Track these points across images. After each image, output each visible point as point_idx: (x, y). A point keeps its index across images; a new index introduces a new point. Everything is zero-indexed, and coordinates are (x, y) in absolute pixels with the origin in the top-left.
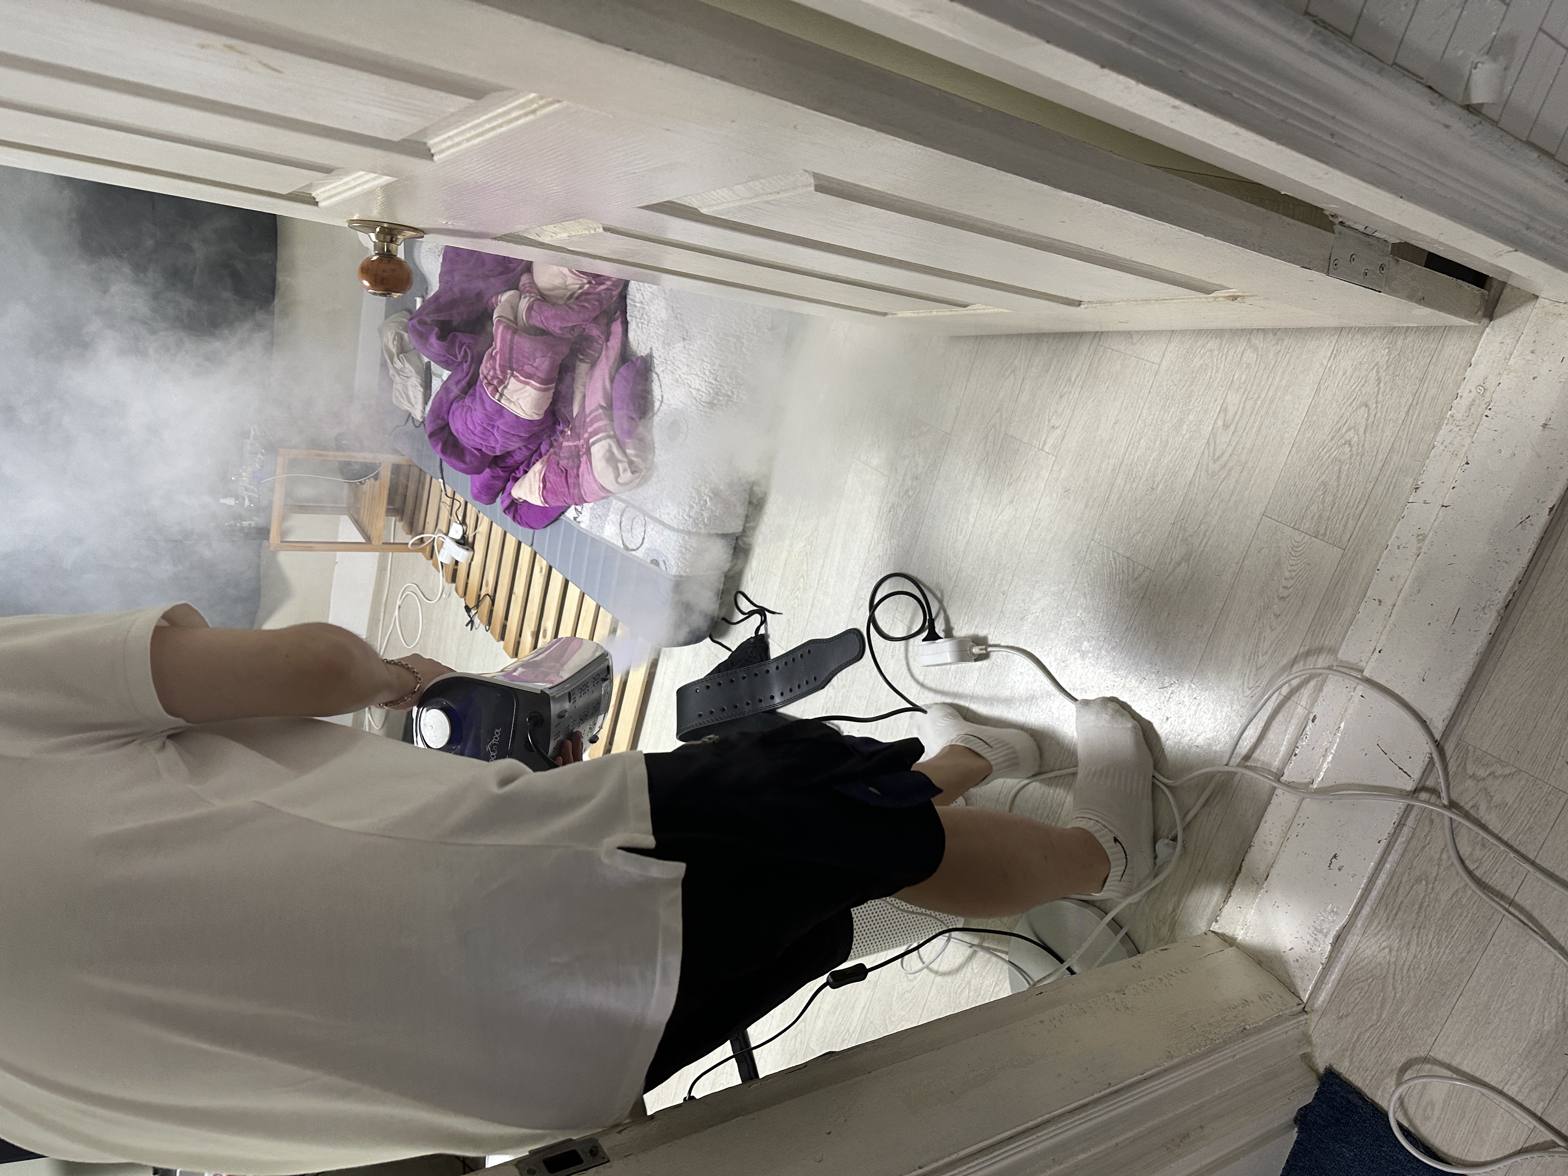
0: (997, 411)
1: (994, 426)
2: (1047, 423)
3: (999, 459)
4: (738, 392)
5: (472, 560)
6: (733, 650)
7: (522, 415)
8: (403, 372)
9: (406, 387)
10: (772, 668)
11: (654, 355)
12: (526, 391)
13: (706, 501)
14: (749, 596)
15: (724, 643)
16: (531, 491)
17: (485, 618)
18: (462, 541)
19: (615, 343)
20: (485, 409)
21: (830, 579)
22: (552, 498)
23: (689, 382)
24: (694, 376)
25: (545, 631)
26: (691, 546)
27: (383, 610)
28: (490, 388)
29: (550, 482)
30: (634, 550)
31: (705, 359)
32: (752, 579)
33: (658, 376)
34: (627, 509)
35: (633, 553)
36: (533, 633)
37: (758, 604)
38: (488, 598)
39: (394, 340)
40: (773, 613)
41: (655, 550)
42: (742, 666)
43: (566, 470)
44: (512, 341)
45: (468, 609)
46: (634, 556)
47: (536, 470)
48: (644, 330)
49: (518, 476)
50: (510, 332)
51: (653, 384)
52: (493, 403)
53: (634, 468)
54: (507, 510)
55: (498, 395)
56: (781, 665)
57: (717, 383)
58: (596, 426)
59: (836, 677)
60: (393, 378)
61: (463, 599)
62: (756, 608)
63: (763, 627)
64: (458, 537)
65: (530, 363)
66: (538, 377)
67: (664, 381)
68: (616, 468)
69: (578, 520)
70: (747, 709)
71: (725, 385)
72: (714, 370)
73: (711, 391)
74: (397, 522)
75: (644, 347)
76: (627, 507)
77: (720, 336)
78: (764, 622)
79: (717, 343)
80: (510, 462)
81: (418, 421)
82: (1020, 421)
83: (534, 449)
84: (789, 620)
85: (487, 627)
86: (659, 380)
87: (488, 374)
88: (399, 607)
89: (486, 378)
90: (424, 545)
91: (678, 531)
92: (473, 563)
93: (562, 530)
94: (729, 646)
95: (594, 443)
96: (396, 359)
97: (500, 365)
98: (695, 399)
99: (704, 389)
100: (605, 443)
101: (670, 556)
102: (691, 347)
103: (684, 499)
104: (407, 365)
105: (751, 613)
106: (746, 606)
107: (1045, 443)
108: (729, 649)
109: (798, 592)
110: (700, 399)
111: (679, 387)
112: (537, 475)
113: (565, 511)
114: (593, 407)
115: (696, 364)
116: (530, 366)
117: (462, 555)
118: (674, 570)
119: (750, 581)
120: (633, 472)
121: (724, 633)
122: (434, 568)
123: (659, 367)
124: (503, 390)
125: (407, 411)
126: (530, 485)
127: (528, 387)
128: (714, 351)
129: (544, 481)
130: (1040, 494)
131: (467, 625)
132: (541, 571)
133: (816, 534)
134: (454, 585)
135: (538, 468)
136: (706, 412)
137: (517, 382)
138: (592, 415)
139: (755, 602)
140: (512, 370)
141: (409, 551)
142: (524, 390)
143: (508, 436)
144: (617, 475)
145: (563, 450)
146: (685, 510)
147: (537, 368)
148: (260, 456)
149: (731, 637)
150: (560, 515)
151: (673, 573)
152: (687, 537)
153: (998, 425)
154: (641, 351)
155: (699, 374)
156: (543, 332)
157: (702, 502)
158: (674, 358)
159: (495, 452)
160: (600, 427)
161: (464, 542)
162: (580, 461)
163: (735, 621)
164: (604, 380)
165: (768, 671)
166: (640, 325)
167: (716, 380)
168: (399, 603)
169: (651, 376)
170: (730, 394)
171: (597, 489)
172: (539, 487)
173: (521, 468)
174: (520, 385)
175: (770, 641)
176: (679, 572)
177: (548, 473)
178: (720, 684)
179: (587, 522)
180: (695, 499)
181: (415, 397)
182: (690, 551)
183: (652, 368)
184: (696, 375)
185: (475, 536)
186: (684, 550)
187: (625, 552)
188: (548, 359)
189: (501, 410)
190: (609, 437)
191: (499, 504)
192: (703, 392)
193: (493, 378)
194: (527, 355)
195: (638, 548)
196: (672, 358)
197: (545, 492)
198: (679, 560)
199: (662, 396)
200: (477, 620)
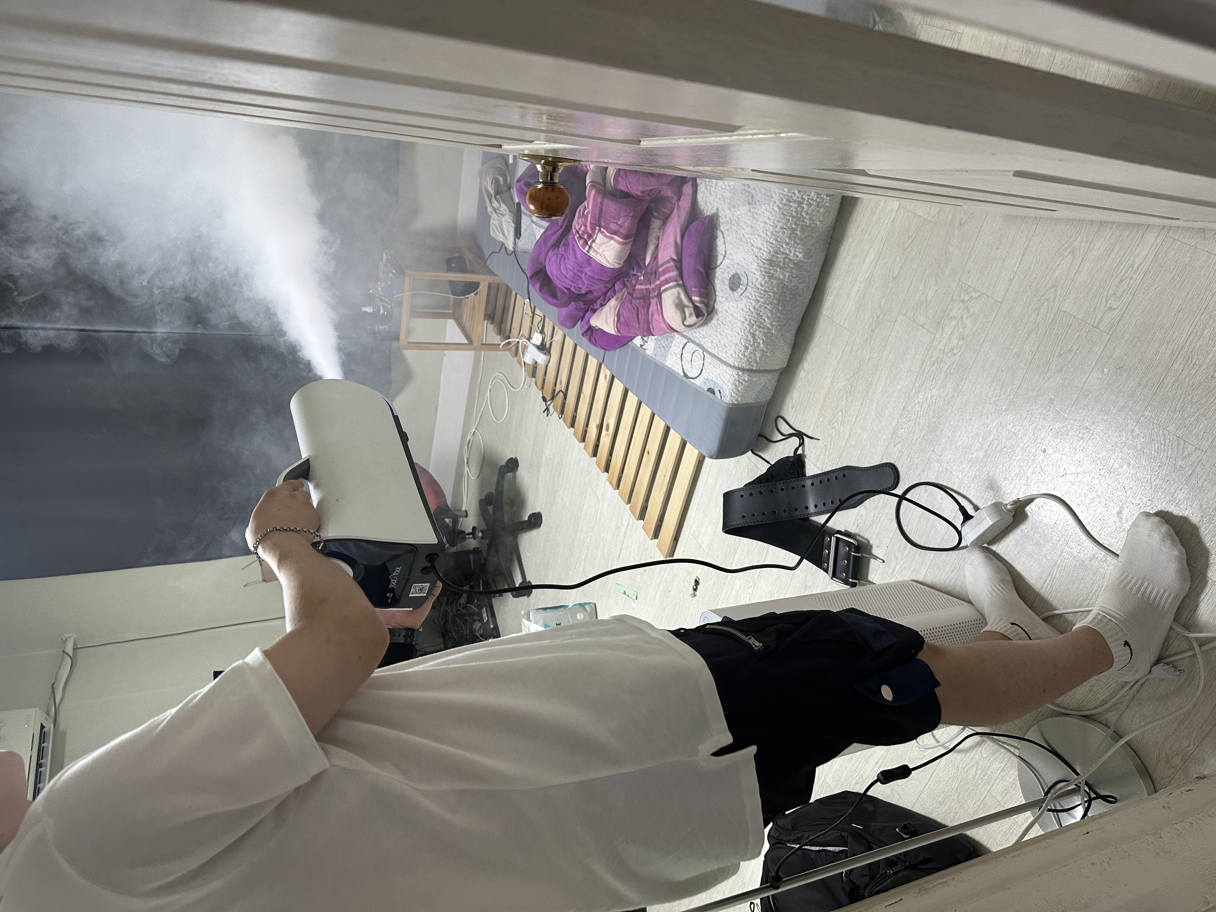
0: (1052, 287)
1: (1048, 300)
2: (1104, 302)
3: (1051, 330)
4: (795, 251)
5: (549, 362)
6: (772, 463)
7: (607, 265)
8: (499, 210)
9: (501, 223)
10: (808, 483)
11: (720, 215)
12: (611, 245)
13: (759, 343)
14: (788, 421)
15: (764, 456)
16: (606, 322)
17: (559, 409)
18: (542, 347)
19: (685, 204)
20: (576, 258)
21: (868, 417)
22: (625, 330)
23: (752, 241)
24: (757, 236)
25: (608, 426)
26: (744, 380)
27: (477, 391)
28: (582, 241)
29: (623, 317)
30: (693, 378)
31: (768, 222)
32: (792, 407)
33: (723, 234)
34: (688, 344)
35: (691, 380)
36: (597, 426)
37: (797, 429)
38: (561, 394)
39: (492, 183)
40: (811, 438)
41: (712, 380)
42: (779, 480)
43: (638, 308)
44: (602, 204)
45: (544, 399)
46: (693, 383)
47: (612, 305)
48: (712, 192)
49: (596, 307)
50: (601, 196)
51: (718, 240)
52: (583, 254)
53: (698, 312)
54: (584, 334)
55: (587, 247)
56: (817, 482)
57: (777, 243)
58: (667, 276)
59: (868, 500)
60: (490, 214)
61: (541, 392)
62: (794, 432)
63: (800, 448)
64: (538, 343)
65: (615, 221)
66: (622, 233)
67: (728, 239)
68: (683, 313)
69: (644, 347)
70: (784, 515)
71: (784, 245)
72: (776, 231)
73: (772, 250)
74: (489, 324)
75: (710, 207)
76: (688, 342)
77: (784, 202)
78: (802, 444)
79: (780, 208)
80: (591, 297)
81: (510, 250)
82: (1076, 298)
83: (610, 287)
84: (826, 446)
85: (560, 416)
86: (724, 237)
87: (580, 229)
88: (490, 390)
89: (578, 232)
90: (511, 346)
91: (734, 367)
92: (549, 364)
93: (630, 353)
94: (767, 459)
95: (665, 290)
96: (494, 200)
97: (591, 223)
98: (757, 257)
99: (765, 249)
100: (675, 291)
101: (724, 387)
102: (756, 211)
103: (740, 341)
104: (503, 205)
105: (791, 435)
106: (785, 429)
107: (1100, 321)
108: (768, 462)
109: (836, 424)
110: (761, 257)
111: (742, 245)
112: (612, 309)
113: (633, 339)
114: (666, 260)
115: (760, 226)
116: (614, 224)
117: (541, 358)
118: (728, 399)
119: (790, 409)
120: (697, 317)
121: (764, 448)
122: (517, 364)
123: (723, 227)
124: (591, 244)
125: (502, 242)
126: (607, 317)
127: (612, 242)
128: (777, 215)
129: (618, 315)
130: (1091, 367)
131: (544, 412)
132: (606, 378)
133: (857, 376)
134: (534, 379)
135: (613, 303)
136: (766, 268)
137: (603, 237)
138: (664, 267)
139: (794, 426)
140: (600, 226)
141: (500, 350)
142: (609, 244)
143: (592, 280)
144: (684, 319)
145: (636, 292)
146: (741, 351)
147: (620, 226)
148: (391, 275)
149: (770, 452)
150: (629, 342)
151: (728, 402)
152: (740, 373)
153: (1051, 299)
154: (707, 210)
155: (761, 234)
156: (626, 196)
157: (756, 344)
158: (739, 219)
159: (581, 291)
160: (670, 277)
161: (543, 348)
162: (650, 302)
163: (775, 440)
164: (676, 237)
165: (804, 486)
166: (708, 188)
167: (777, 240)
168: (490, 387)
169: (716, 233)
170: (787, 252)
171: (665, 327)
172: (614, 320)
173: (598, 302)
174: (606, 240)
175: (806, 460)
176: (732, 401)
177: (622, 310)
178: (761, 493)
179: (652, 350)
180: (750, 342)
181: (508, 231)
182: (742, 384)
183: (718, 226)
184: (760, 236)
185: (551, 344)
186: (737, 383)
187: (685, 379)
188: (630, 218)
189: (589, 260)
190: (678, 285)
191: (578, 329)
192: (764, 251)
193: (584, 232)
194: (613, 215)
195: (696, 378)
196: (737, 219)
197: (619, 324)
198: (733, 391)
199: (726, 252)
200: (551, 408)
